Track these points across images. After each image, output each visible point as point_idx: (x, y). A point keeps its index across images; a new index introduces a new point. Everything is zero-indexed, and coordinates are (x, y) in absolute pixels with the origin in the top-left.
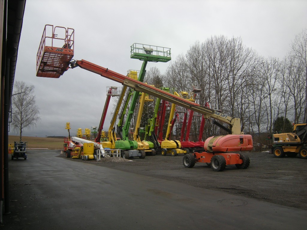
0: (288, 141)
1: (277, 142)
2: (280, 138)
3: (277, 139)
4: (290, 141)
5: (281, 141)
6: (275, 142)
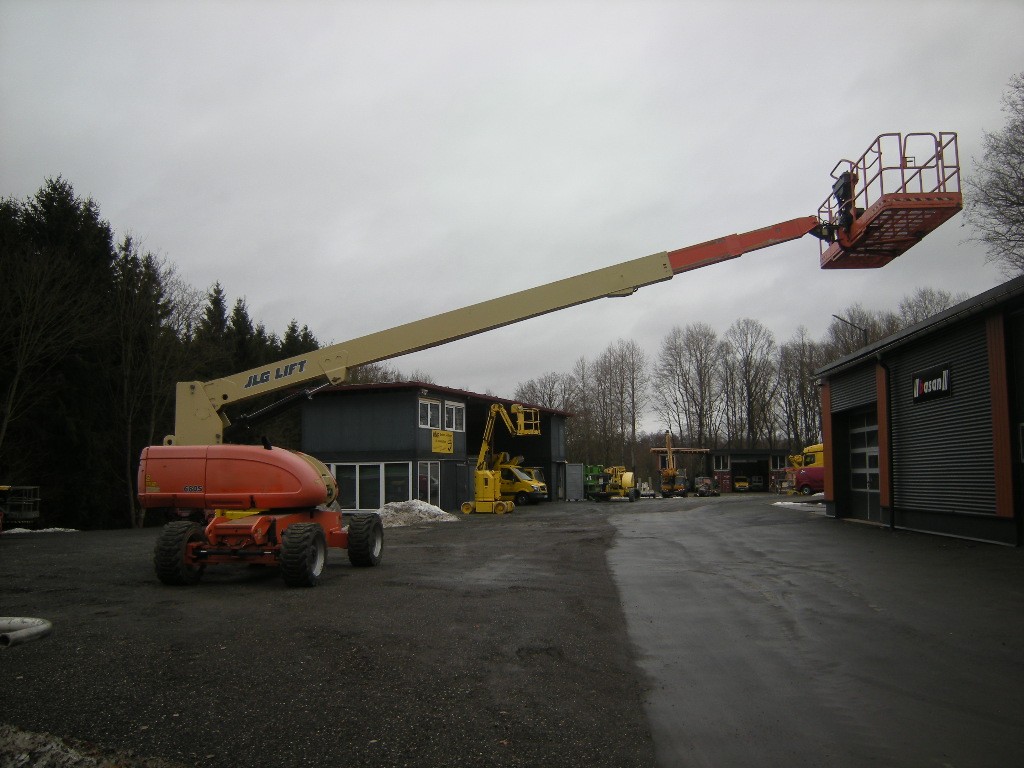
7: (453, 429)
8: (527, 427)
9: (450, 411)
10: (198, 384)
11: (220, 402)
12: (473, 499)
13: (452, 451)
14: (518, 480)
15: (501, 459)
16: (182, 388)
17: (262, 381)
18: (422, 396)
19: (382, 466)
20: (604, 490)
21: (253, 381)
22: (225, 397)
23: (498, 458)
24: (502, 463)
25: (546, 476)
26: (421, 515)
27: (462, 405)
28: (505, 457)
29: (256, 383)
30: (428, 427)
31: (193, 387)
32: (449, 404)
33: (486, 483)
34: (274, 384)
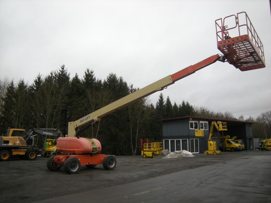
0: (19, 144)
1: (6, 145)
2: (11, 141)
3: (7, 142)
4: (20, 145)
5: (10, 144)
6: (3, 144)
7: (204, 129)
8: (223, 128)
9: (202, 124)
10: (72, 122)
11: (76, 127)
12: (208, 150)
13: (203, 136)
14: (232, 144)
15: (227, 137)
16: (69, 123)
17: (83, 121)
18: (190, 120)
19: (181, 140)
20: (261, 147)
21: (81, 121)
22: (76, 125)
23: (226, 137)
24: (227, 139)
25: (245, 142)
26: (183, 155)
27: (207, 122)
28: (228, 137)
29: (82, 122)
30: (194, 129)
31: (71, 123)
32: (201, 122)
33: (211, 145)
34: (85, 122)
